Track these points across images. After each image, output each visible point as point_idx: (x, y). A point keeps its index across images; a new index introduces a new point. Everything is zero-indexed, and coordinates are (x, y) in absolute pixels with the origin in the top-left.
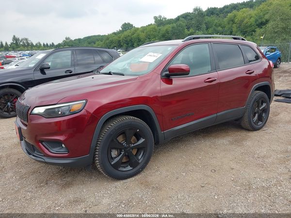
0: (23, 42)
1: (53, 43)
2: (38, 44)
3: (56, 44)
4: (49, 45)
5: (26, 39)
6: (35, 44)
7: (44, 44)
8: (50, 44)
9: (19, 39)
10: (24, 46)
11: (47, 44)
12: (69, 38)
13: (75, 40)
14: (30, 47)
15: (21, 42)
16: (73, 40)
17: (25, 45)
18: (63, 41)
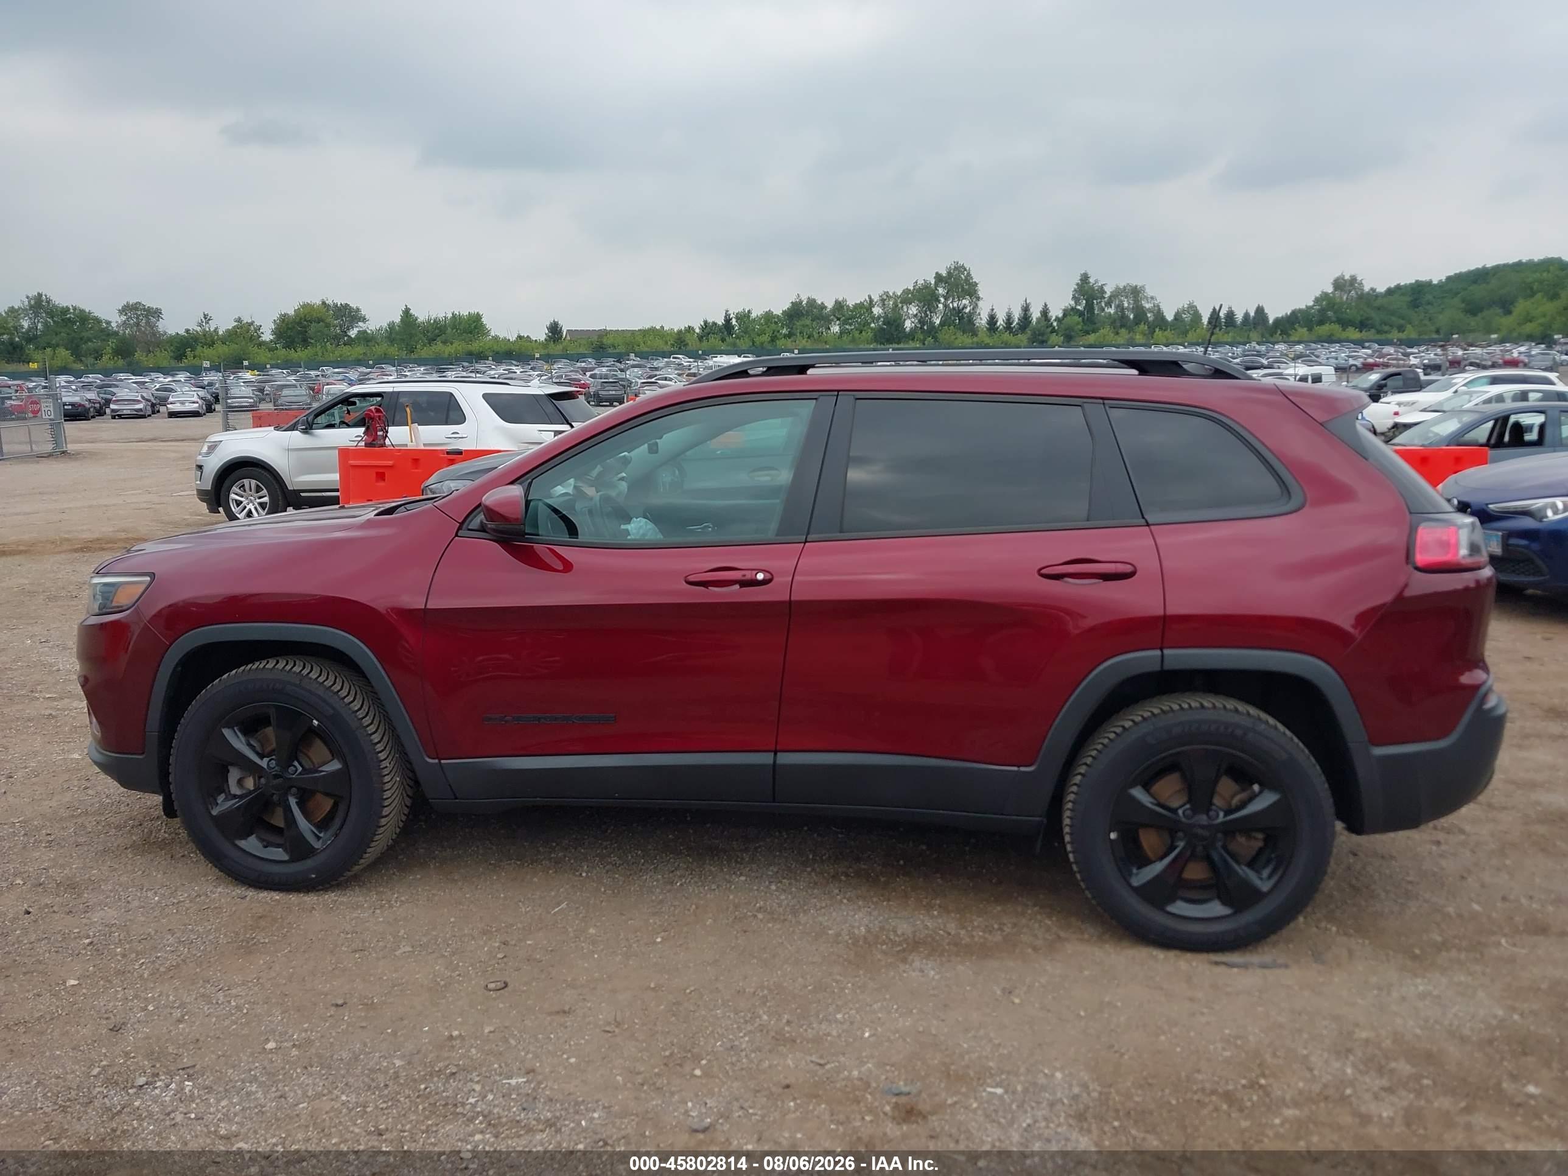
0: (1120, 307)
1: (1260, 311)
2: (1187, 317)
3: (1273, 314)
4: (1239, 317)
5: (1135, 292)
6: (1170, 317)
7: (1215, 315)
8: (1247, 315)
9: (1102, 291)
10: (1120, 322)
11: (1231, 315)
12: (1353, 279)
13: (1390, 292)
14: (1143, 327)
15: (1109, 304)
16: (1381, 289)
17: (1123, 317)
18: (1317, 300)
